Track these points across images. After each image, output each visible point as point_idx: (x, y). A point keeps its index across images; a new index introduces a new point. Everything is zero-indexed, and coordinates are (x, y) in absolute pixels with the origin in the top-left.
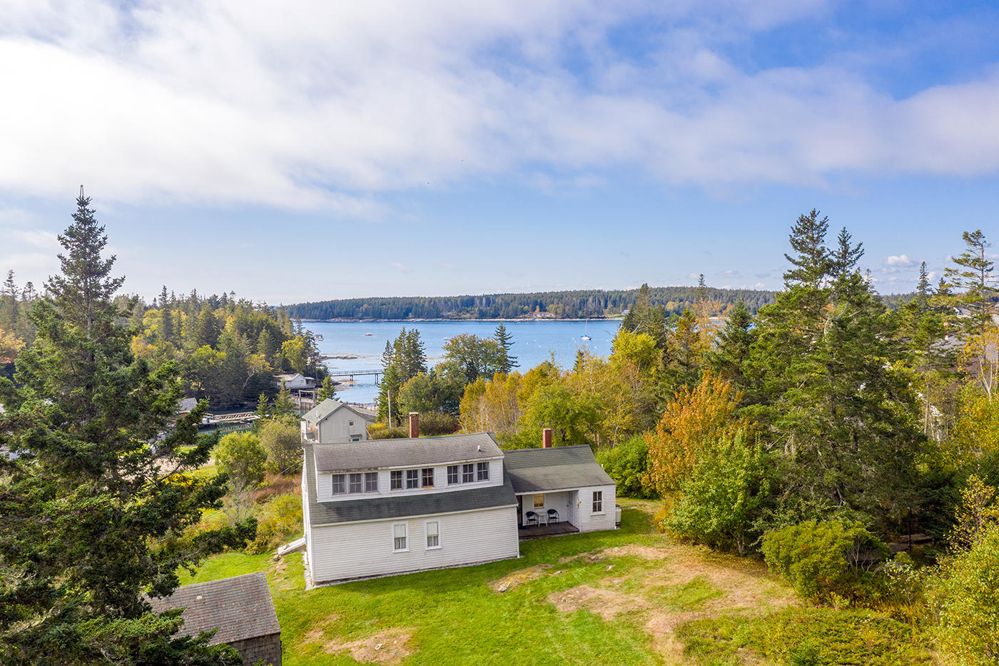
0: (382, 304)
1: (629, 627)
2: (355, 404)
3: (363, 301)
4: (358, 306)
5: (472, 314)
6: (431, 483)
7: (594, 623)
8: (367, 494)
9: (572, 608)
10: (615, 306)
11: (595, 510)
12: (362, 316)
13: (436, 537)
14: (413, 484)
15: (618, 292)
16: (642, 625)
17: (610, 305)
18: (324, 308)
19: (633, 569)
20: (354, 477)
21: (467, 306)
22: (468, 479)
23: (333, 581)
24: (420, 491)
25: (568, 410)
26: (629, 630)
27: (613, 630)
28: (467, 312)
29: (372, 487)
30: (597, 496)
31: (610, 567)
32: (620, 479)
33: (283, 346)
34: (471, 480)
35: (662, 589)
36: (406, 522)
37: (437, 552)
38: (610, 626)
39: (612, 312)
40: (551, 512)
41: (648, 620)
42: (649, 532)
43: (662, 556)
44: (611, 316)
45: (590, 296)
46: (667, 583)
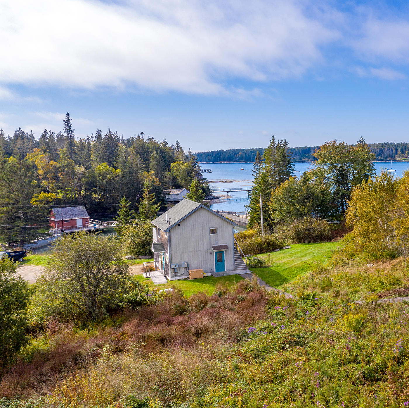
0: (251, 152)
2: (229, 213)
3: (239, 150)
4: (236, 154)
5: (309, 158)
10: (402, 153)
12: (238, 160)
15: (404, 144)
17: (399, 152)
18: (214, 155)
21: (306, 153)
28: (306, 157)
33: (172, 166)
39: (400, 156)
44: (400, 159)
45: (385, 146)
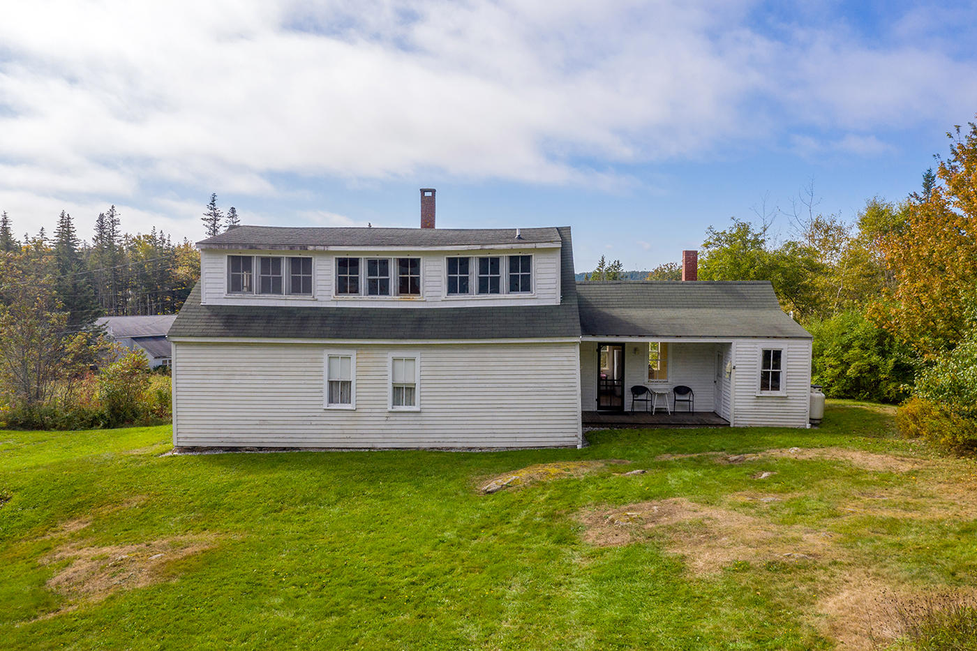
1: (756, 602)
6: (416, 290)
7: (655, 578)
8: (291, 297)
9: (619, 540)
11: (764, 386)
13: (411, 389)
14: (380, 287)
16: (801, 602)
19: (822, 482)
20: (270, 264)
22: (489, 285)
23: (212, 449)
24: (393, 301)
25: (753, 260)
26: (753, 611)
27: (702, 603)
29: (302, 285)
30: (772, 359)
31: (765, 475)
32: (836, 367)
34: (496, 290)
35: (893, 526)
36: (353, 353)
37: (412, 417)
38: (697, 593)
40: (682, 390)
41: (827, 593)
42: (880, 435)
43: (906, 467)
46: (909, 515)
